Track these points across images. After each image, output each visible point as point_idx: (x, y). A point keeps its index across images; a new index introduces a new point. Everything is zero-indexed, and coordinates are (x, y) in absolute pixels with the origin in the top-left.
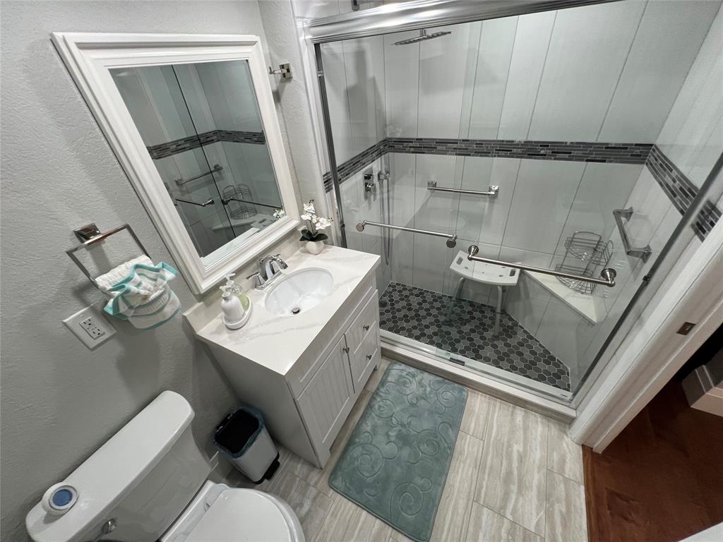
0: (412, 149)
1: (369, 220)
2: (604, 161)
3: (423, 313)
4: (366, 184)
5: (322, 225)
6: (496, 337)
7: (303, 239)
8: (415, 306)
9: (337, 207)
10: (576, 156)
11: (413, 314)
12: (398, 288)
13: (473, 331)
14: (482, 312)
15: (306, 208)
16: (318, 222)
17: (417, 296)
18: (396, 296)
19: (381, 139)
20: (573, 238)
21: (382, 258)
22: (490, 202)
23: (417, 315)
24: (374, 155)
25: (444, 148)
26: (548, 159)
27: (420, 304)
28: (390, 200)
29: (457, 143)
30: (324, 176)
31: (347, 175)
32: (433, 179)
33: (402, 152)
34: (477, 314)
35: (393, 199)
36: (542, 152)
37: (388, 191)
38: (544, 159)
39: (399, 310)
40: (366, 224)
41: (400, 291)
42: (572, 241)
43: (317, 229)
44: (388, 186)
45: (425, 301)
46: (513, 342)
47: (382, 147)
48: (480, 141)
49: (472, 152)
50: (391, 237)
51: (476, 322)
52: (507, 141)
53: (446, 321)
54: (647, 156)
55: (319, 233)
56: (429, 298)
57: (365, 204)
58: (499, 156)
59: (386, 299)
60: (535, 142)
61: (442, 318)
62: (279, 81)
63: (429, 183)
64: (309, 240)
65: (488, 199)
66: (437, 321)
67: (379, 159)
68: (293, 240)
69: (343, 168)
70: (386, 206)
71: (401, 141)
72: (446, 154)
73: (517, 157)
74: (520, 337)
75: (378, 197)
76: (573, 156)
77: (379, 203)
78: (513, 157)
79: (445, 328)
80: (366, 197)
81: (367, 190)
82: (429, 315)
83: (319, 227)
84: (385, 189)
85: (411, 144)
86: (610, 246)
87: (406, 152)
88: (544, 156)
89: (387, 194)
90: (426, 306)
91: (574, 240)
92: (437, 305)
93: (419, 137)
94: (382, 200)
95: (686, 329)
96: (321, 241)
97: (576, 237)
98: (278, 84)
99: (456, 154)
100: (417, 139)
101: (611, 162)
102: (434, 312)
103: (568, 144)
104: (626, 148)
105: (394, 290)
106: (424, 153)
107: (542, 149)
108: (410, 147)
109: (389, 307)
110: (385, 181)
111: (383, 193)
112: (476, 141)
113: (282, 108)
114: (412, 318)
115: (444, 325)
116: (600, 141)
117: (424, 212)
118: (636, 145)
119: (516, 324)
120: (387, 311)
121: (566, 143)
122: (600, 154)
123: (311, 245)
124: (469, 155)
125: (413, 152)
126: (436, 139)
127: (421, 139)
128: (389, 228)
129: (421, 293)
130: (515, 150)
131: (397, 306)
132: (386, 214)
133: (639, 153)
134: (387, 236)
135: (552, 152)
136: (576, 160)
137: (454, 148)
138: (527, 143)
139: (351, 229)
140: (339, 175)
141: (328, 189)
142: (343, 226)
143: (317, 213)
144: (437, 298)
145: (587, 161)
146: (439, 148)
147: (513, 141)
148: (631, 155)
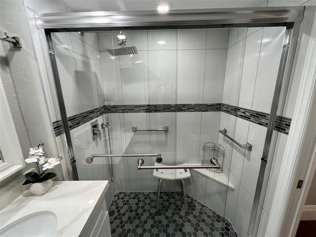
0: (121, 111)
1: (96, 153)
2: (207, 111)
3: (140, 211)
4: (93, 131)
5: (50, 164)
6: (187, 214)
7: (27, 182)
8: (134, 207)
9: (68, 148)
10: (197, 110)
11: (134, 214)
12: (121, 196)
13: (173, 214)
14: (174, 198)
15: (32, 151)
16: (46, 162)
17: (134, 198)
18: (121, 203)
19: (102, 105)
20: (205, 146)
21: (109, 182)
22: (165, 134)
23: (137, 214)
24: (98, 113)
25: (138, 109)
26: (186, 111)
27: (137, 204)
28: (111, 140)
29: (145, 107)
30: (54, 123)
31: (77, 124)
32: (135, 125)
33: (116, 113)
34: (172, 200)
35: (112, 139)
36: (183, 109)
37: (109, 135)
38: (185, 111)
39: (124, 214)
40: (94, 156)
41: (123, 198)
42: (204, 148)
43: (44, 169)
44: (109, 132)
45: (139, 201)
46: (196, 213)
47: (103, 110)
48: (155, 105)
49: (153, 110)
50: (113, 163)
51: (173, 206)
52: (168, 105)
53: (156, 212)
54: (221, 108)
55: (46, 173)
56: (142, 198)
57: (94, 143)
58: (165, 112)
59: (114, 207)
60: (180, 105)
61: (153, 211)
62: (8, 50)
63: (133, 128)
64: (34, 182)
65: (164, 133)
66: (151, 214)
67: (102, 116)
68: (14, 186)
69: (74, 118)
70: (108, 143)
71: (114, 107)
72: (140, 112)
73: (173, 112)
74: (198, 207)
75: (103, 139)
76: (196, 110)
77: (103, 142)
78: (172, 112)
79: (157, 218)
80: (94, 140)
81: (94, 134)
82: (145, 211)
83: (46, 167)
84: (107, 134)
85: (120, 108)
86: (221, 147)
87: (118, 112)
88: (184, 110)
89: (108, 137)
90: (141, 204)
91: (205, 147)
92: (148, 201)
93: (124, 105)
94: (106, 140)
95: (300, 184)
96: (50, 180)
97: (206, 145)
98: (7, 52)
99: (145, 112)
100: (123, 106)
101: (210, 111)
102: (147, 207)
103: (193, 105)
104: (214, 106)
105: (118, 199)
106: (128, 112)
107: (183, 108)
108: (120, 110)
109: (116, 214)
110: (107, 129)
111: (105, 137)
112: (154, 105)
113: (10, 70)
114: (134, 218)
115: (156, 215)
116: (204, 103)
117: (131, 144)
118: (216, 104)
119: (192, 200)
120: (116, 219)
121: (192, 104)
122: (205, 108)
123: (37, 187)
124: (152, 112)
125: (121, 112)
126: (134, 105)
127: (126, 105)
128: (111, 157)
129: (136, 196)
130: (172, 109)
131: (122, 211)
132: (109, 149)
133: (218, 107)
134: (110, 163)
135: (188, 109)
136: (198, 111)
137: (143, 109)
138: (176, 105)
139: (81, 163)
140: (70, 123)
141: (58, 134)
142: (74, 161)
143: (46, 155)
144: (147, 196)
145: (201, 111)
146: (135, 109)
147: (170, 105)
148: (216, 108)
